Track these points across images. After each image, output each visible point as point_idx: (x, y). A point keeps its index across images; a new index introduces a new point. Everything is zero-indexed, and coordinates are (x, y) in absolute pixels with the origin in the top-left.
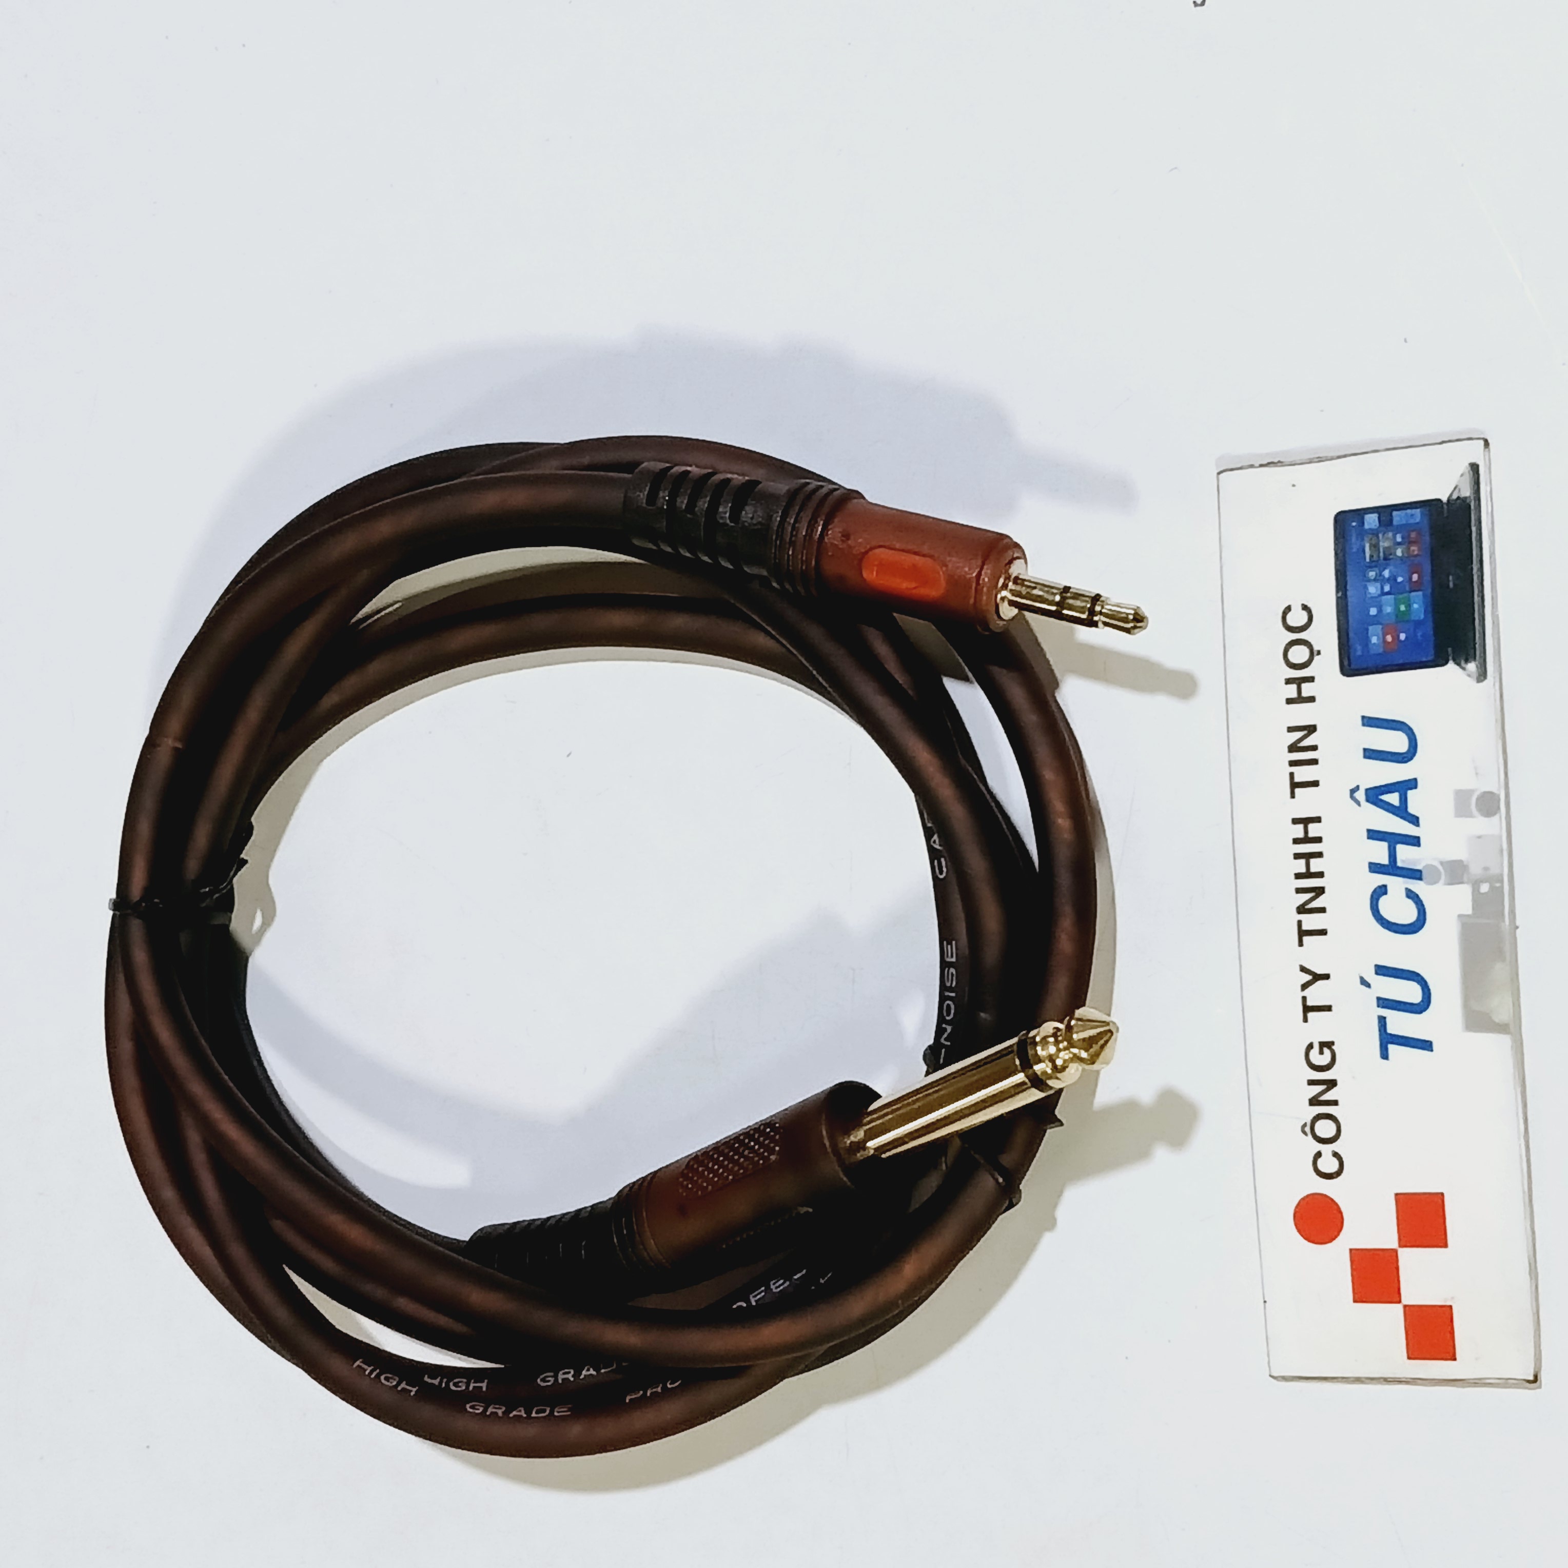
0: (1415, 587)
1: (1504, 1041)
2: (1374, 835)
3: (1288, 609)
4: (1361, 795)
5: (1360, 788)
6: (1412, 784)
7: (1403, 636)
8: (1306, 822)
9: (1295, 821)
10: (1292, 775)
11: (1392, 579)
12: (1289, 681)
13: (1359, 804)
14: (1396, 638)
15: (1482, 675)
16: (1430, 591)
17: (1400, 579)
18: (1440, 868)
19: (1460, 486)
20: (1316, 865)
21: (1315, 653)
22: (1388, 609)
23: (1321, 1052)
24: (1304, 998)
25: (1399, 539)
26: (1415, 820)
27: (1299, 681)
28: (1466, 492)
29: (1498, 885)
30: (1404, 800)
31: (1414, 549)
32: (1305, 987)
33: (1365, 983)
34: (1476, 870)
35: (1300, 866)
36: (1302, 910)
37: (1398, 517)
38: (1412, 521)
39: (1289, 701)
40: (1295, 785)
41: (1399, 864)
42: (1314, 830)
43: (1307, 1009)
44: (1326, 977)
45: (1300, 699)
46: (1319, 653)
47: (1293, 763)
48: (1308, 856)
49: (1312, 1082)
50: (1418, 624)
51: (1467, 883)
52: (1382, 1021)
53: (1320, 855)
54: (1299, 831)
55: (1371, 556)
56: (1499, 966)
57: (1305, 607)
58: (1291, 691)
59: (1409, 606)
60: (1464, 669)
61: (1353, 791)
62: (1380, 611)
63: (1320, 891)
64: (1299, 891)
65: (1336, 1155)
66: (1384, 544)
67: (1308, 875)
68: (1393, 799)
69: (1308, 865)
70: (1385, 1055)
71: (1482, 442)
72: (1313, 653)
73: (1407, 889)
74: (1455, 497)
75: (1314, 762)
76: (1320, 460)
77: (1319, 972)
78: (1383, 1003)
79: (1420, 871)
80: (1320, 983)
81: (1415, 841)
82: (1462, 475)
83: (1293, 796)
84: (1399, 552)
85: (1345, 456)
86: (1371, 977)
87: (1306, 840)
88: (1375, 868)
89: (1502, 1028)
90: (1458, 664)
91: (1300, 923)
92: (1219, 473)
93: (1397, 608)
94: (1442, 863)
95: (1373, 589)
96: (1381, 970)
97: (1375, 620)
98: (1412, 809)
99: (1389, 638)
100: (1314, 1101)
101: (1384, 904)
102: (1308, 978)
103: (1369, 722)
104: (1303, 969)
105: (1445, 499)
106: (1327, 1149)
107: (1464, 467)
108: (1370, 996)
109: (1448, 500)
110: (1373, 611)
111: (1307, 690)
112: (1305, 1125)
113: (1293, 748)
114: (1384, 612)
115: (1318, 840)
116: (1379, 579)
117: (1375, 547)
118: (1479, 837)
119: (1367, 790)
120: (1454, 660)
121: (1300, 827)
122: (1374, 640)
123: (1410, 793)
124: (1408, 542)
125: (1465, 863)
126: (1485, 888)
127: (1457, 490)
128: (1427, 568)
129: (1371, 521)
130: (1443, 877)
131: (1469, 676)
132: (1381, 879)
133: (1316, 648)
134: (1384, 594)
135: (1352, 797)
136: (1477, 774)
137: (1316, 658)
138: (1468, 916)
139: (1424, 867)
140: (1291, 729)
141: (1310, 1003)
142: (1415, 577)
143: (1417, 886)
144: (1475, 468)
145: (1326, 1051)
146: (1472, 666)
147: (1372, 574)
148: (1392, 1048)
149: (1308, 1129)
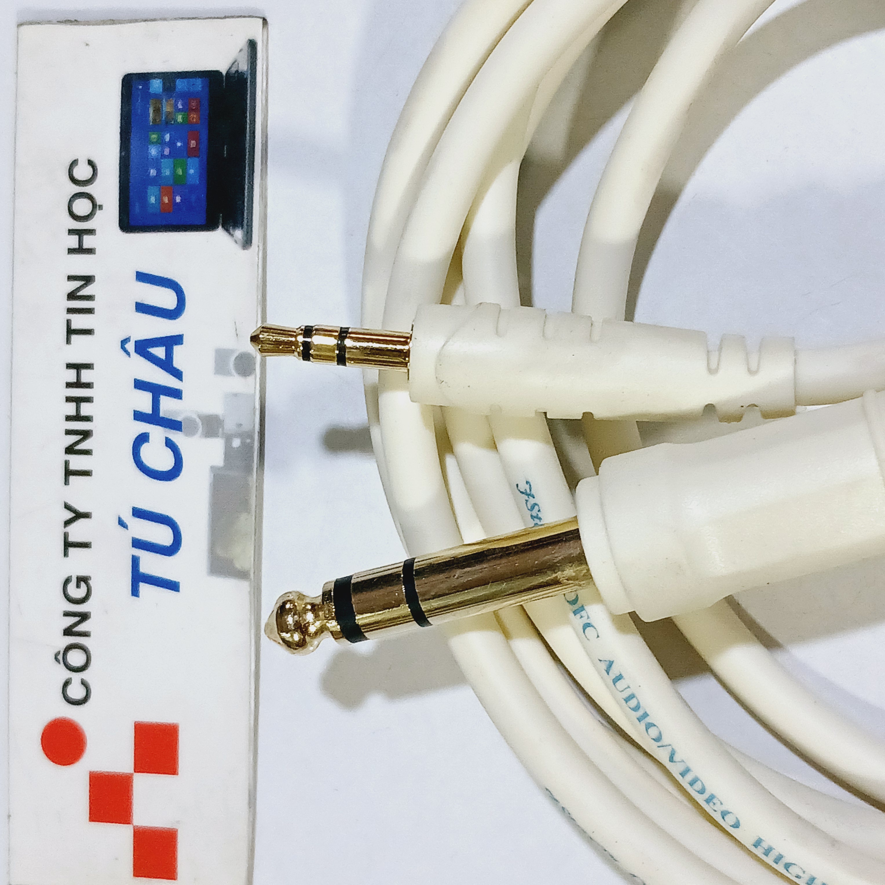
0: (191, 153)
1: (244, 586)
2: (140, 385)
3: (74, 163)
4: (130, 347)
5: (131, 339)
6: (178, 340)
7: (178, 199)
8: (78, 367)
9: (70, 366)
10: (69, 322)
11: (172, 144)
12: (71, 232)
13: (128, 354)
14: (172, 200)
15: (247, 242)
16: (205, 157)
17: (179, 144)
18: (198, 420)
19: (239, 60)
20: (86, 409)
21: (98, 207)
22: (167, 172)
23: (78, 586)
24: (66, 536)
25: (180, 107)
26: (178, 374)
27: (80, 233)
28: (244, 67)
29: (248, 441)
30: (169, 354)
31: (194, 116)
32: (67, 523)
33: (122, 523)
34: (230, 426)
35: (71, 409)
36: (70, 450)
37: (180, 85)
38: (192, 90)
39: (71, 251)
40: (70, 332)
41: (162, 414)
42: (86, 376)
43: (68, 545)
44: (87, 515)
45: (80, 250)
46: (101, 207)
47: (70, 311)
48: (78, 401)
49: (67, 614)
50: (192, 188)
51: (222, 437)
52: (135, 561)
53: (88, 400)
54: (71, 376)
55: (154, 120)
56: (243, 517)
57: (90, 163)
58: (73, 242)
59: (185, 171)
60: (232, 235)
61: (124, 342)
62: (159, 171)
63: (86, 434)
64: (69, 432)
65: (84, 683)
66: (167, 108)
67: (78, 418)
68: (160, 352)
69: (78, 409)
70: (135, 592)
71: (261, 21)
72: (96, 207)
73: (167, 438)
74: (234, 70)
75: (90, 311)
76: (113, 22)
77: (82, 509)
78: (137, 544)
79: (181, 422)
80: (82, 521)
81: (176, 394)
82: (241, 50)
83: (68, 341)
84: (180, 118)
85: (136, 21)
86: (128, 518)
87: (78, 384)
88: (139, 416)
89: (243, 575)
90: (227, 230)
91: (67, 463)
92: (20, 25)
93: (174, 172)
94: (200, 417)
95: (153, 151)
96: (138, 513)
97: (154, 181)
98: (177, 363)
99: (166, 200)
100: (68, 632)
101: (145, 451)
102: (71, 515)
103: (142, 277)
104: (67, 507)
105: (224, 73)
106: (76, 677)
107: (242, 43)
108: (127, 537)
109: (228, 73)
110: (153, 172)
111: (88, 241)
112: (59, 653)
113: (72, 296)
114: (163, 175)
115: (88, 385)
116: (161, 142)
117: (158, 111)
118: (235, 395)
119: (136, 342)
120: (223, 227)
121: (73, 372)
122: (153, 200)
123: (177, 349)
124: (187, 110)
125: (221, 418)
126: (236, 443)
127: (236, 63)
128: (204, 135)
129: (156, 85)
130: (200, 430)
131: (236, 242)
132: (143, 427)
133: (98, 204)
134: (163, 156)
135: (123, 348)
136: (237, 335)
137: (98, 212)
138: (219, 469)
139: (184, 419)
140: (71, 278)
141: (71, 539)
142: (193, 143)
143: (176, 437)
144: (252, 45)
145: (83, 584)
146: (239, 233)
147: (154, 137)
148: (143, 587)
149: (60, 657)
